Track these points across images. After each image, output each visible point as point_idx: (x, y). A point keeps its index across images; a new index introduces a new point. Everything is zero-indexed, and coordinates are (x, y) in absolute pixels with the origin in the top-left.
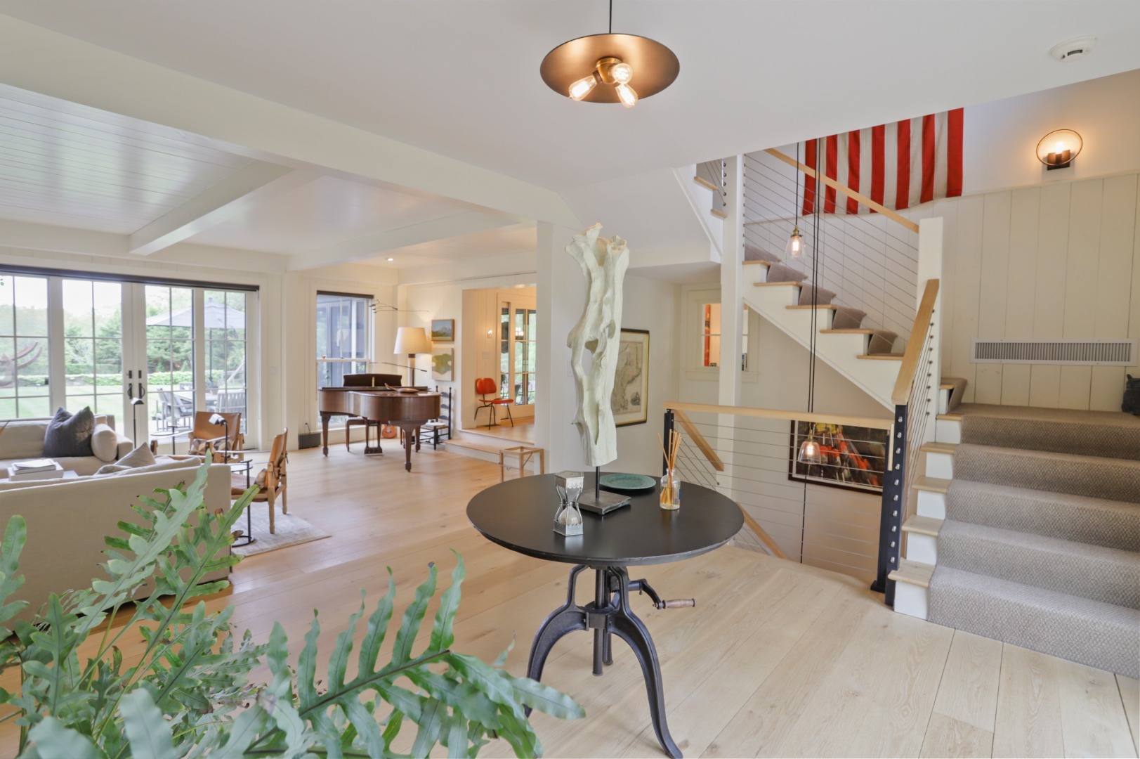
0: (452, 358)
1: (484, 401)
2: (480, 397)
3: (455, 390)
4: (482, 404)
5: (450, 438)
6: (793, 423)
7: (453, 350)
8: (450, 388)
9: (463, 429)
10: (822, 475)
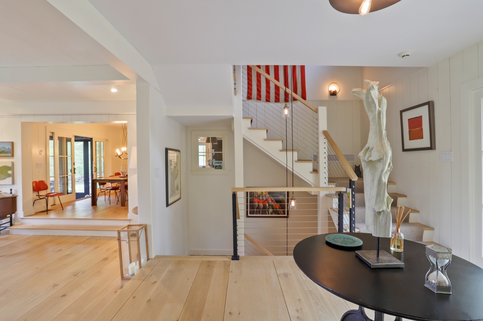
0: (12, 168)
1: (39, 196)
2: (36, 193)
3: (16, 191)
4: (38, 198)
5: (11, 225)
6: (247, 193)
7: (13, 163)
8: (11, 190)
9: (24, 217)
10: (261, 213)
